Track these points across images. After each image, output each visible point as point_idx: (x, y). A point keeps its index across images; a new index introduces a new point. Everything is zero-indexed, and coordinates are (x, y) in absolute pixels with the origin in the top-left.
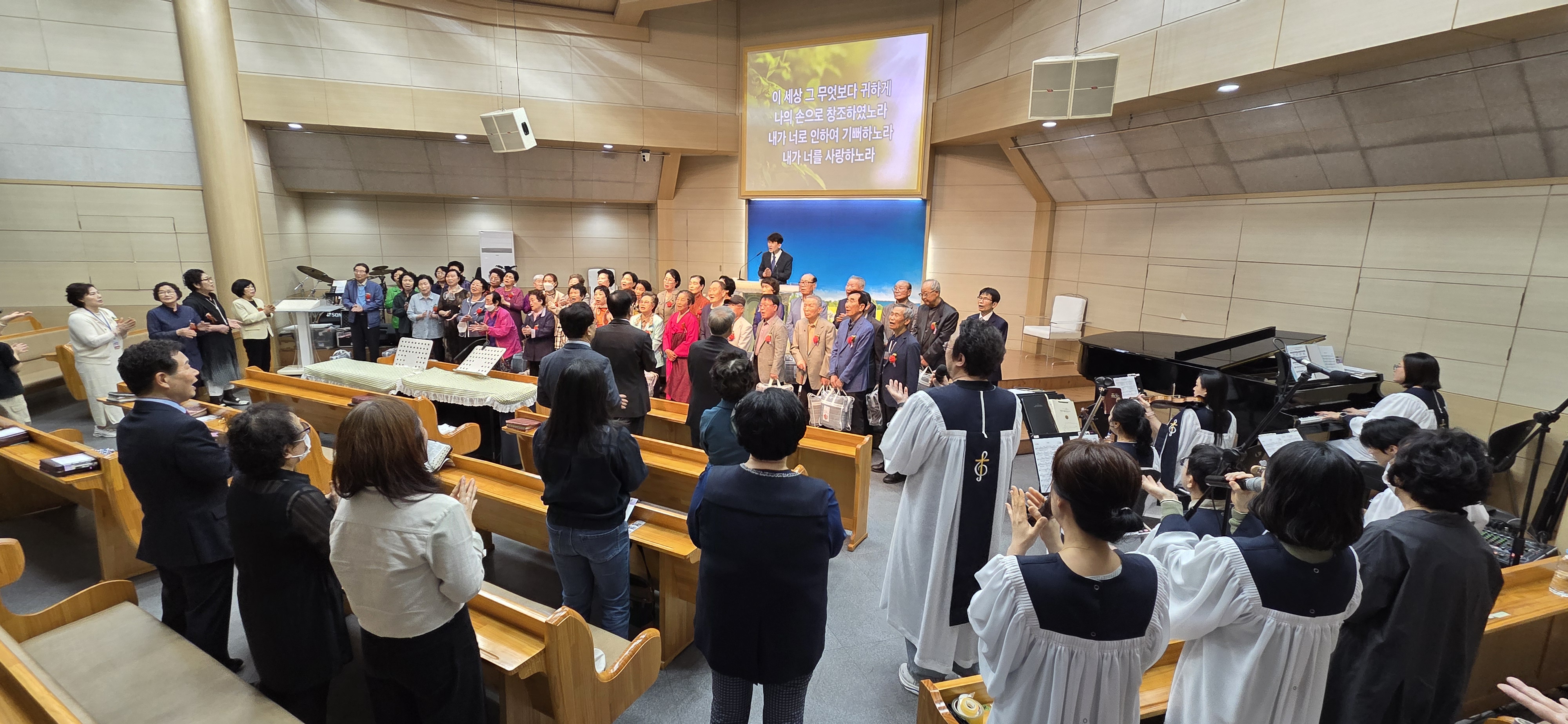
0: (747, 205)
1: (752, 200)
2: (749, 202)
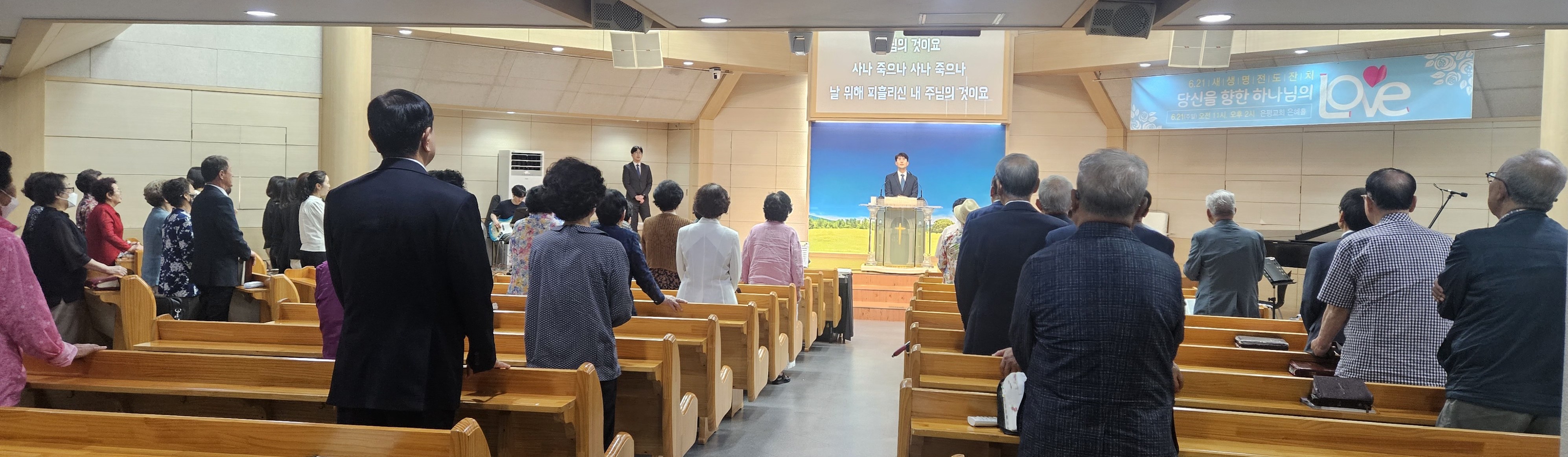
0: (811, 127)
1: (816, 122)
2: (812, 124)
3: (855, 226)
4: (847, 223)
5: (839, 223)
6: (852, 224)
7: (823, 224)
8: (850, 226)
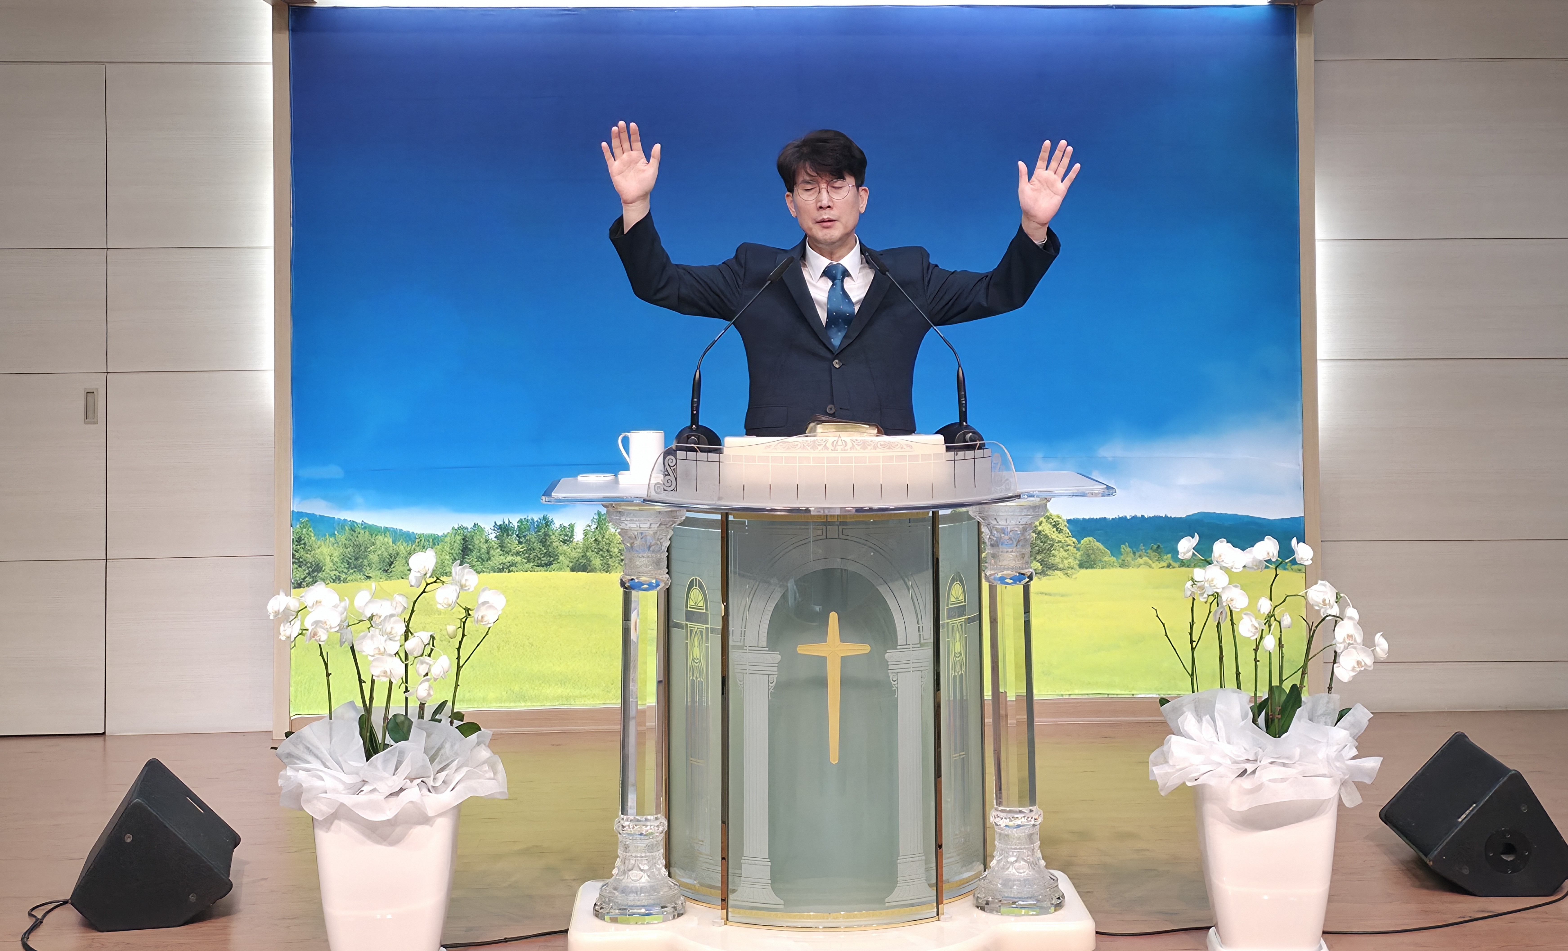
3: (545, 560)
4: (502, 546)
5: (458, 546)
6: (530, 550)
7: (374, 557)
8: (519, 558)
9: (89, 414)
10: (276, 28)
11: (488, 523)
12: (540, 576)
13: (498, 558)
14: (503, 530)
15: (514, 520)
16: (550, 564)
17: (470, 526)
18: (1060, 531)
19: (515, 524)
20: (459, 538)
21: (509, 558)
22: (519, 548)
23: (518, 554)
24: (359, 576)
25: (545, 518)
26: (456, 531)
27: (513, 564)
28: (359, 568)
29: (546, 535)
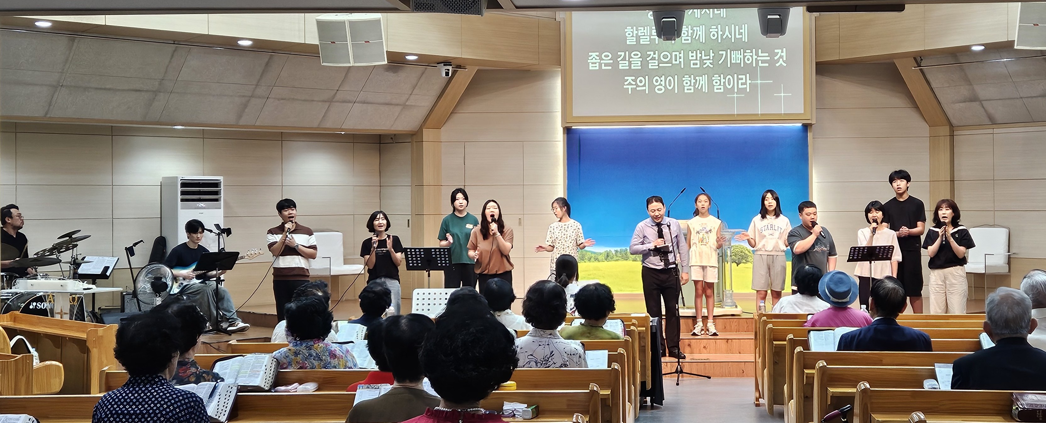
0: (566, 135)
1: (573, 127)
2: (568, 131)
3: (626, 259)
4: (616, 255)
5: (606, 255)
6: (623, 256)
7: (586, 257)
8: (620, 258)
9: (520, 223)
10: (564, 133)
11: (613, 250)
12: (625, 262)
13: (615, 258)
14: (616, 251)
15: (619, 249)
16: (627, 260)
17: (609, 251)
18: (750, 253)
19: (619, 250)
20: (606, 253)
21: (618, 258)
22: (620, 256)
23: (620, 257)
24: (583, 262)
25: (626, 249)
26: (605, 252)
27: (619, 259)
28: (583, 260)
29: (626, 253)
